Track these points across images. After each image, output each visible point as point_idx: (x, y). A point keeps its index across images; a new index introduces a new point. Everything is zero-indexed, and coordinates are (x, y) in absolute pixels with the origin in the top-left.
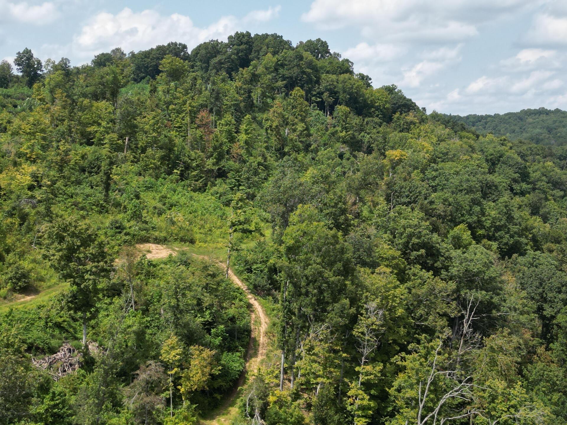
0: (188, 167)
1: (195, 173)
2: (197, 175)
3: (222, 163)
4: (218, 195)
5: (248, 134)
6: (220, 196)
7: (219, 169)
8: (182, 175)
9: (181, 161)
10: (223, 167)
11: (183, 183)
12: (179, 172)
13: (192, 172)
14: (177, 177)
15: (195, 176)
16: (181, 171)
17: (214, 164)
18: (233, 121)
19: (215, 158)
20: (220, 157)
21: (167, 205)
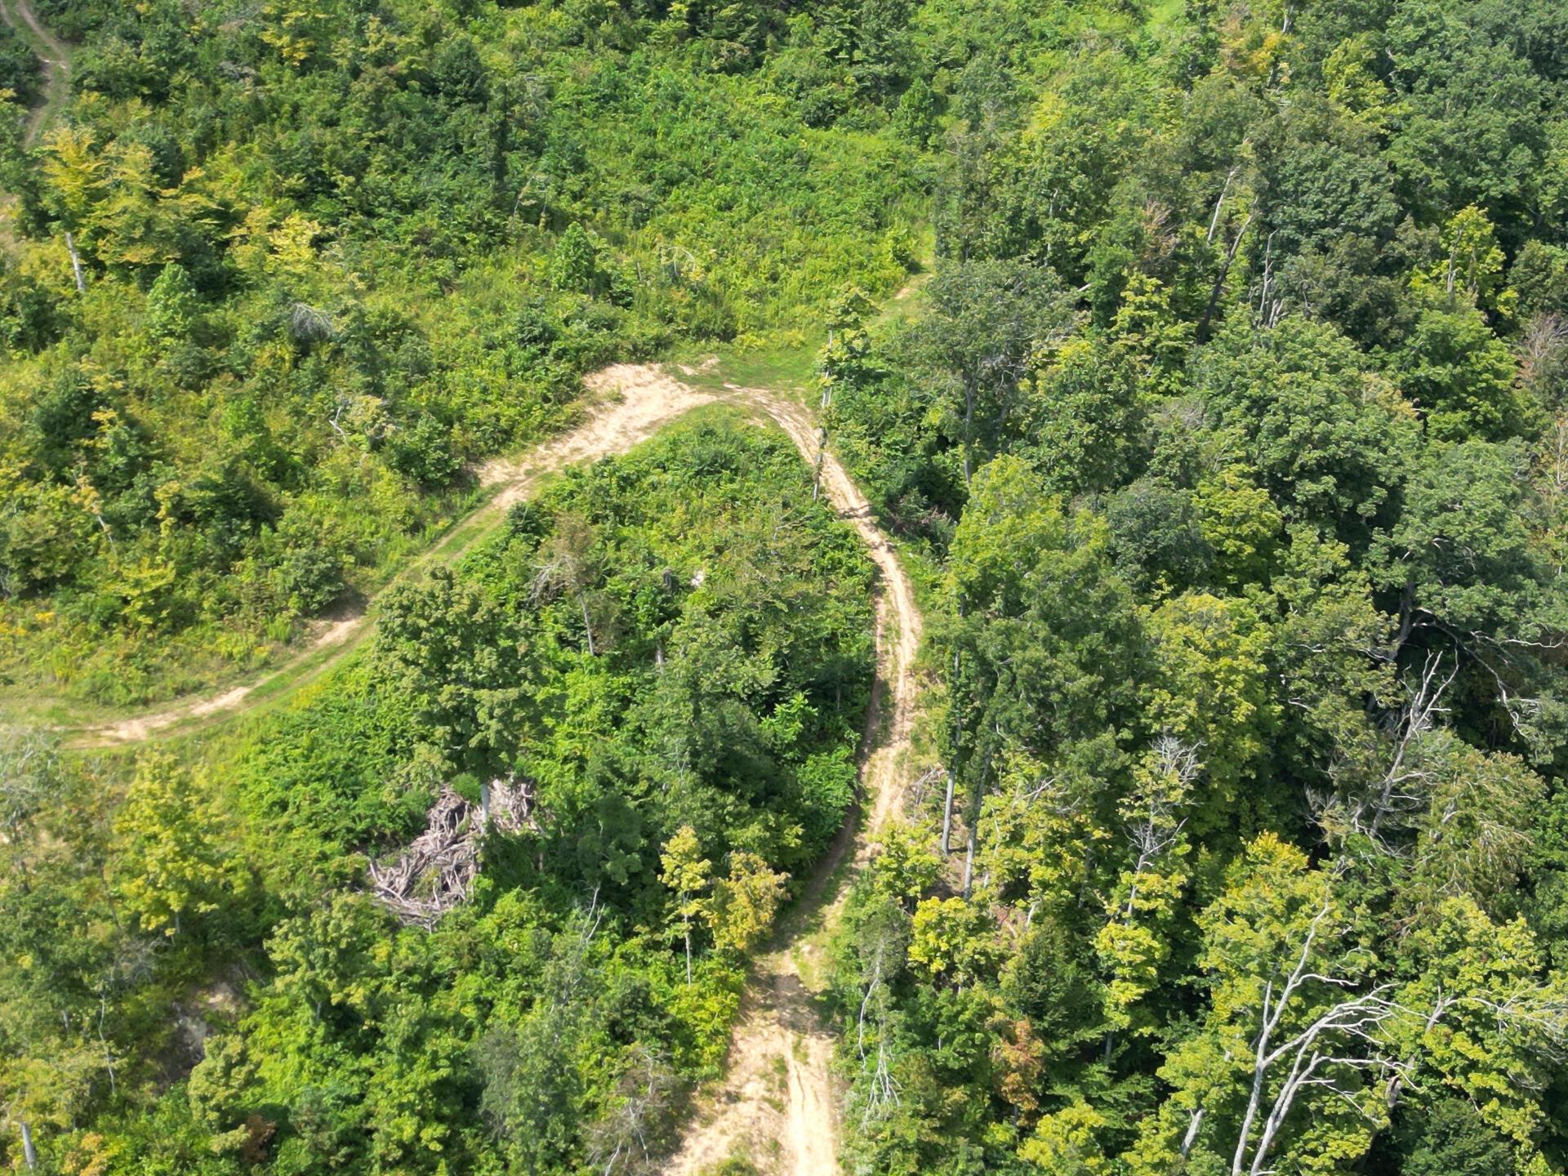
1: (728, 11)
2: (736, 17)
4: (795, 86)
6: (801, 89)
8: (693, 17)
11: (697, 45)
12: (685, 10)
13: (721, 8)
14: (679, 24)
15: (730, 22)
16: (693, 4)
21: (659, 182)
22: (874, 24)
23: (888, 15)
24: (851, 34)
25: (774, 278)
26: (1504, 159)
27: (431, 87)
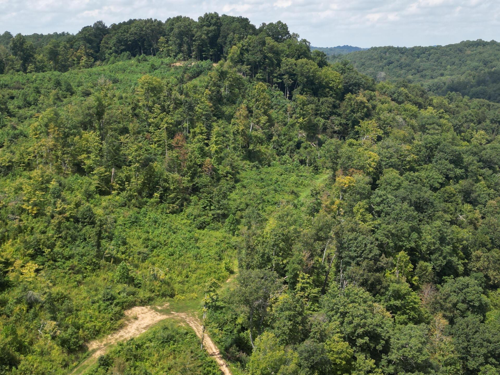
0: (166, 190)
1: (172, 196)
2: (174, 197)
3: (196, 180)
4: (193, 217)
5: (218, 144)
6: (195, 218)
7: (194, 185)
8: (161, 197)
9: (160, 185)
10: (197, 183)
11: (162, 206)
12: (159, 195)
13: (170, 194)
14: (157, 199)
15: (172, 198)
16: (161, 194)
17: (188, 181)
18: (205, 130)
19: (190, 176)
20: (193, 176)
21: (150, 247)
22: (217, 199)
23: (221, 196)
24: (210, 201)
25: (187, 277)
26: (409, 236)
27: (77, 221)
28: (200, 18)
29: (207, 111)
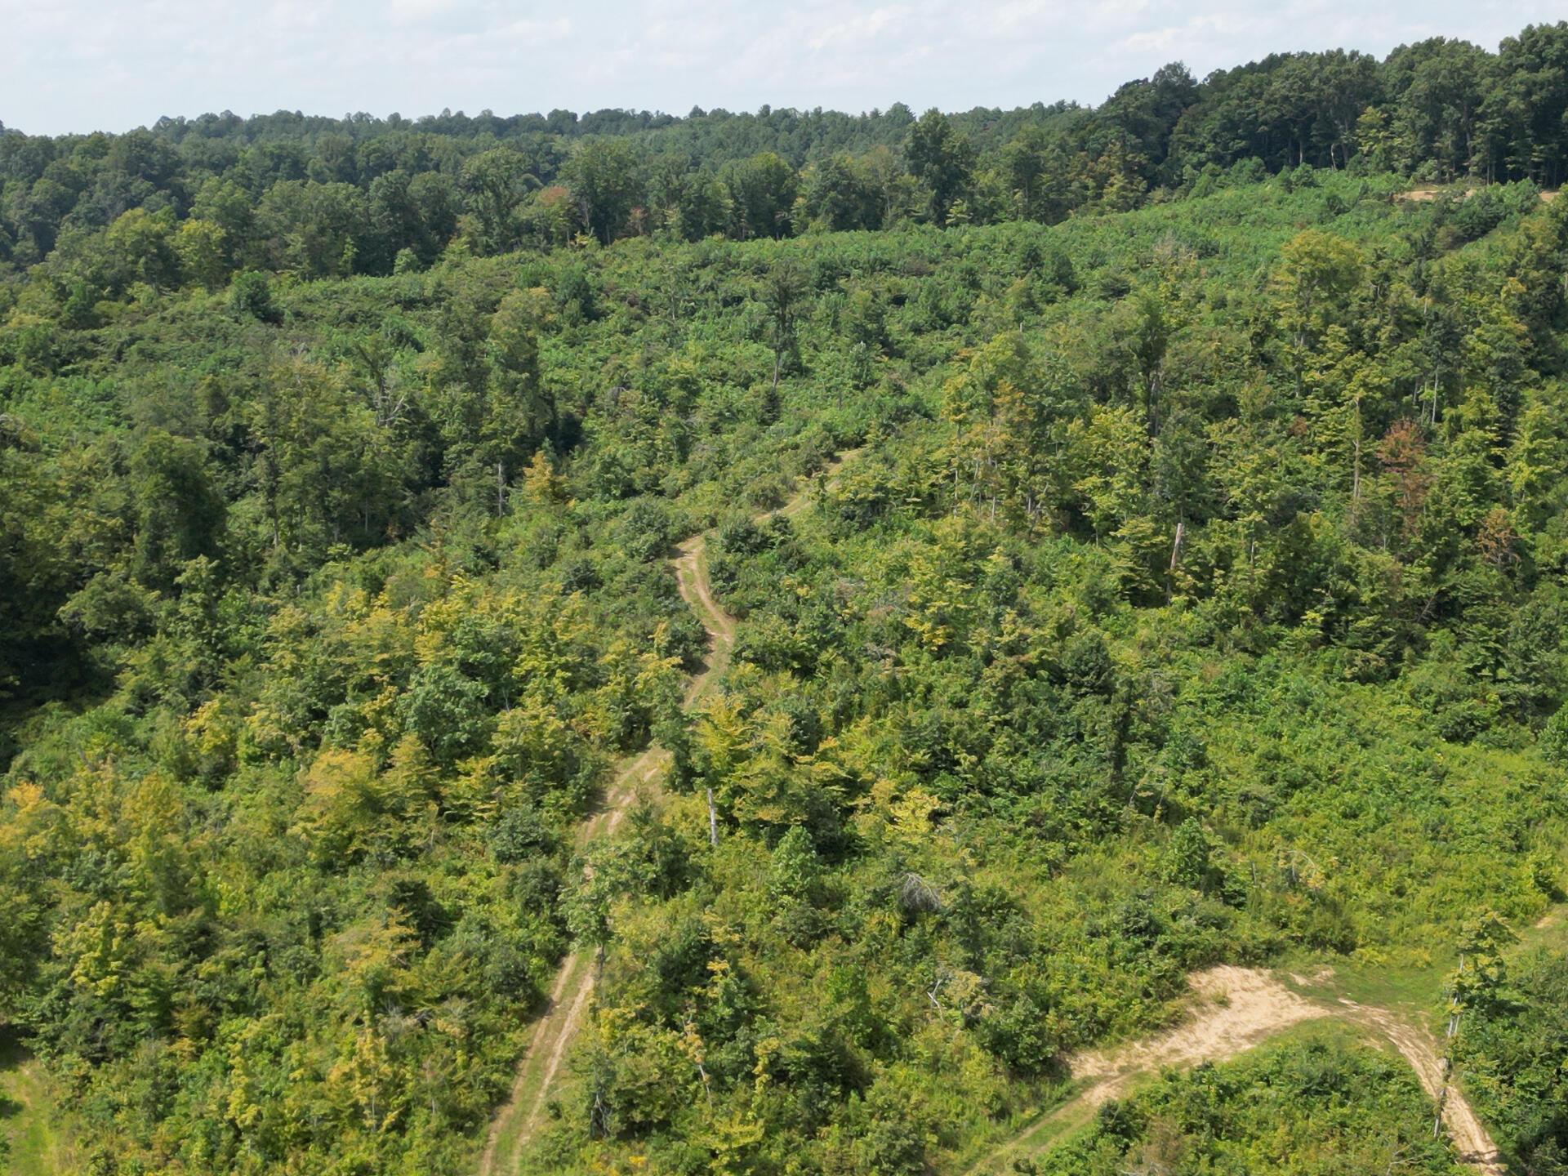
0: (1346, 602)
1: (1365, 623)
2: (1373, 629)
3: (1452, 576)
4: (1432, 699)
5: (1538, 462)
6: (1438, 702)
7: (1441, 593)
8: (1327, 626)
9: (1327, 587)
10: (1453, 587)
11: (1330, 653)
12: (1320, 619)
13: (1358, 619)
14: (1312, 632)
15: (1366, 633)
16: (1328, 614)
17: (1424, 580)
18: (1494, 411)
19: (1430, 563)
20: (1441, 564)
21: (1281, 783)
22: (1521, 644)
23: (1537, 636)
24: (1496, 652)
25: (1400, 892)
27: (1058, 677)
28: (1507, 45)
29: (1506, 350)
